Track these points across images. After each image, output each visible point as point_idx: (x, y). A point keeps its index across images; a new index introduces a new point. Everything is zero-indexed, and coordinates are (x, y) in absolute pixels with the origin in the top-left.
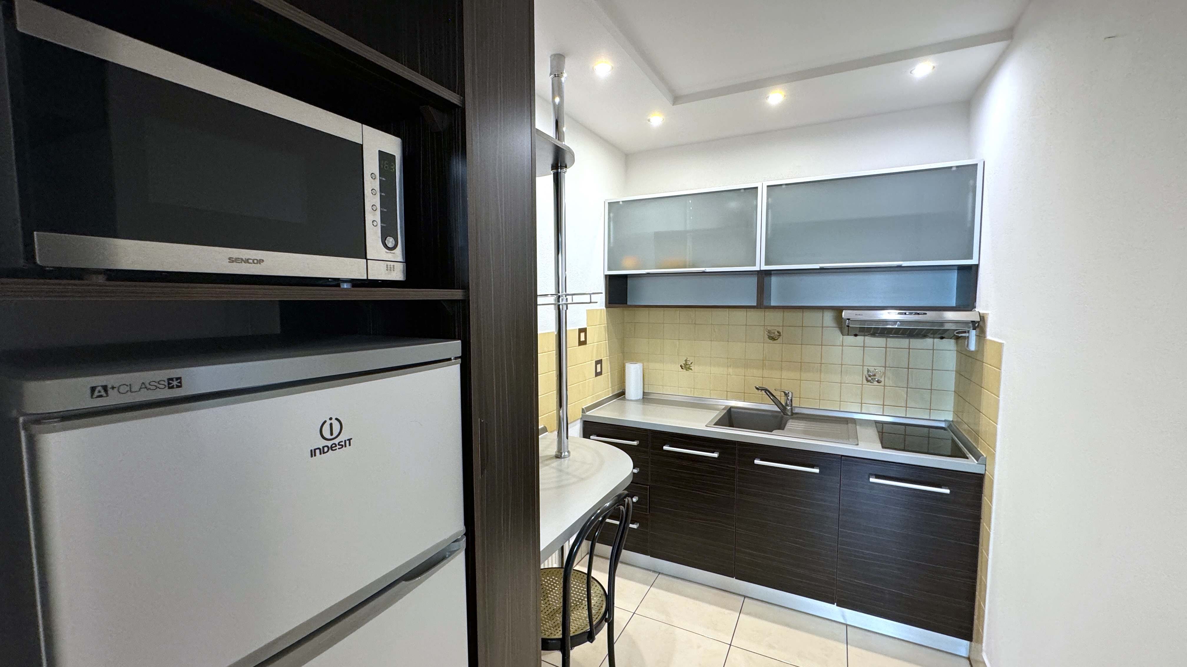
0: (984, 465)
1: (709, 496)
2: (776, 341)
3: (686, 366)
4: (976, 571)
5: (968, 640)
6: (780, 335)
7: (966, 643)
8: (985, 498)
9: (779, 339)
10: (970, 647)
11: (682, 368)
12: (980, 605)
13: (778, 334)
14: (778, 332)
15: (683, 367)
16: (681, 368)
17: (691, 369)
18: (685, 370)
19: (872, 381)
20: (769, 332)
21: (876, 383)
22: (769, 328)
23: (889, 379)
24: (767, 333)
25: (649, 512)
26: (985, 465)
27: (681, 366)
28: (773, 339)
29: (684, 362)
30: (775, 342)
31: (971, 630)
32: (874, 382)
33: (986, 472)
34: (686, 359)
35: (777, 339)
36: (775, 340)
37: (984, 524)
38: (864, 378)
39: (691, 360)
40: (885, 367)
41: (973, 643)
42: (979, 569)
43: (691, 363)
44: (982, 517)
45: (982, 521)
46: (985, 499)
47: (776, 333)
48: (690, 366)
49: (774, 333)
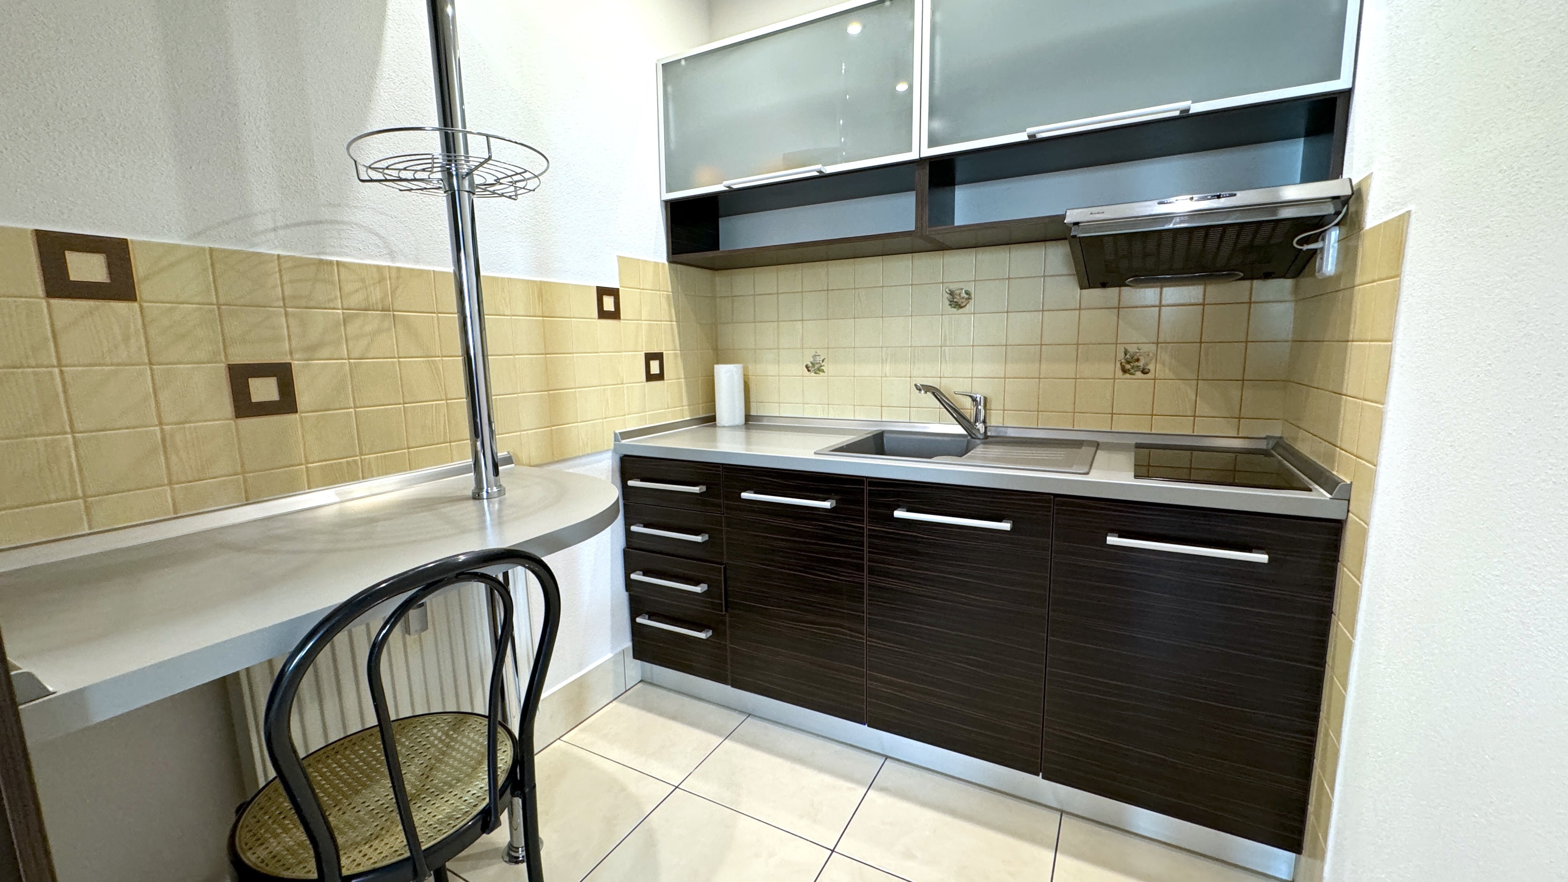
0: (1347, 502)
1: (821, 581)
2: (963, 309)
3: (815, 367)
4: (1315, 719)
5: (1293, 852)
6: (969, 298)
7: (1289, 856)
8: (1345, 569)
9: (968, 305)
10: (1297, 862)
11: (809, 371)
12: (1321, 784)
13: (966, 296)
14: (967, 293)
15: (810, 369)
16: (806, 370)
17: (823, 371)
18: (813, 374)
19: (1132, 371)
20: (952, 293)
21: (1139, 374)
22: (953, 287)
23: (1163, 364)
24: (948, 295)
25: (726, 611)
26: (1349, 501)
27: (807, 367)
28: (958, 306)
29: (812, 360)
30: (961, 311)
31: (1301, 832)
32: (1137, 373)
33: (1350, 514)
34: (814, 353)
35: (965, 306)
36: (961, 307)
37: (1338, 625)
38: (1118, 365)
39: (823, 354)
40: (1158, 343)
41: (1303, 858)
42: (1323, 715)
43: (823, 361)
44: (1336, 608)
45: (1336, 619)
46: (1345, 572)
47: (964, 295)
48: (821, 366)
49: (960, 295)
